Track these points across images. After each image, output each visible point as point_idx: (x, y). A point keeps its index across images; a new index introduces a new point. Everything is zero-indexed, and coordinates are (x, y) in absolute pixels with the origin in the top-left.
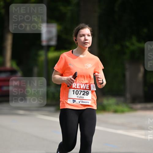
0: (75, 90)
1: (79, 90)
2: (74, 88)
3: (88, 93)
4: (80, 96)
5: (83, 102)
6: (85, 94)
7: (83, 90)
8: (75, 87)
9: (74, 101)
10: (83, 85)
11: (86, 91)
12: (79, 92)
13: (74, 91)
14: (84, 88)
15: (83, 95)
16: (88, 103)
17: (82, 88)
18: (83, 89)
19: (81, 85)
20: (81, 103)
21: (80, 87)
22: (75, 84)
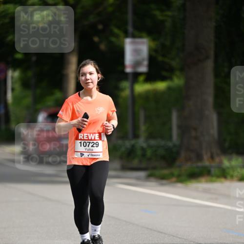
0: (83, 142)
1: (86, 141)
2: (81, 140)
3: (98, 145)
4: (88, 148)
5: (93, 155)
6: (95, 145)
7: (91, 142)
8: (82, 138)
9: (82, 155)
10: (91, 135)
11: (95, 142)
12: (88, 144)
13: (81, 143)
14: (93, 138)
15: (92, 146)
16: (99, 155)
17: (90, 138)
18: (91, 140)
19: (89, 134)
20: (90, 157)
21: (88, 137)
22: (82, 134)
